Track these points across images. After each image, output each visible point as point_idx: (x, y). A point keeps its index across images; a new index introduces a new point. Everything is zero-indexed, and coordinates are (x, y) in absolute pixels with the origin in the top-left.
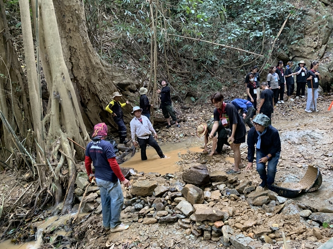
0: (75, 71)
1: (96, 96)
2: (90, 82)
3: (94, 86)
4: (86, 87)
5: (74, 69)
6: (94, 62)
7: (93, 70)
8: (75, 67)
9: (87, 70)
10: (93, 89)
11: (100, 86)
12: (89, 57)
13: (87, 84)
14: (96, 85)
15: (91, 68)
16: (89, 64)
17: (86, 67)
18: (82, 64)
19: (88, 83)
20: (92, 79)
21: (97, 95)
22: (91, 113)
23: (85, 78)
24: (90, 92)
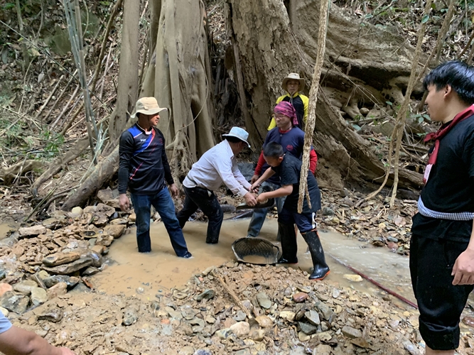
0: (234, 23)
2: (257, 47)
3: (262, 58)
4: (250, 57)
5: (233, 18)
6: (266, 3)
7: (264, 21)
8: (235, 15)
9: (254, 21)
10: (259, 63)
11: (273, 59)
13: (252, 52)
14: (266, 55)
15: (260, 18)
16: (256, 8)
17: (252, 14)
18: (244, 6)
19: (254, 49)
20: (260, 42)
21: (265, 78)
22: (257, 112)
23: (247, 38)
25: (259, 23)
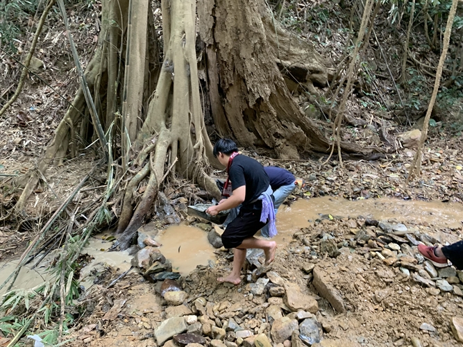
0: (217, 33)
1: (242, 82)
2: (238, 55)
3: (243, 64)
4: (230, 63)
5: (216, 29)
6: (250, 21)
7: (247, 35)
8: (218, 27)
9: (237, 34)
10: (239, 68)
11: (253, 65)
12: (244, 11)
13: (233, 58)
14: (246, 61)
15: (244, 32)
16: (241, 24)
17: (236, 28)
18: (230, 21)
19: (235, 56)
20: (242, 51)
21: (244, 80)
22: (230, 106)
23: (230, 47)
24: (234, 71)
25: (242, 36)
